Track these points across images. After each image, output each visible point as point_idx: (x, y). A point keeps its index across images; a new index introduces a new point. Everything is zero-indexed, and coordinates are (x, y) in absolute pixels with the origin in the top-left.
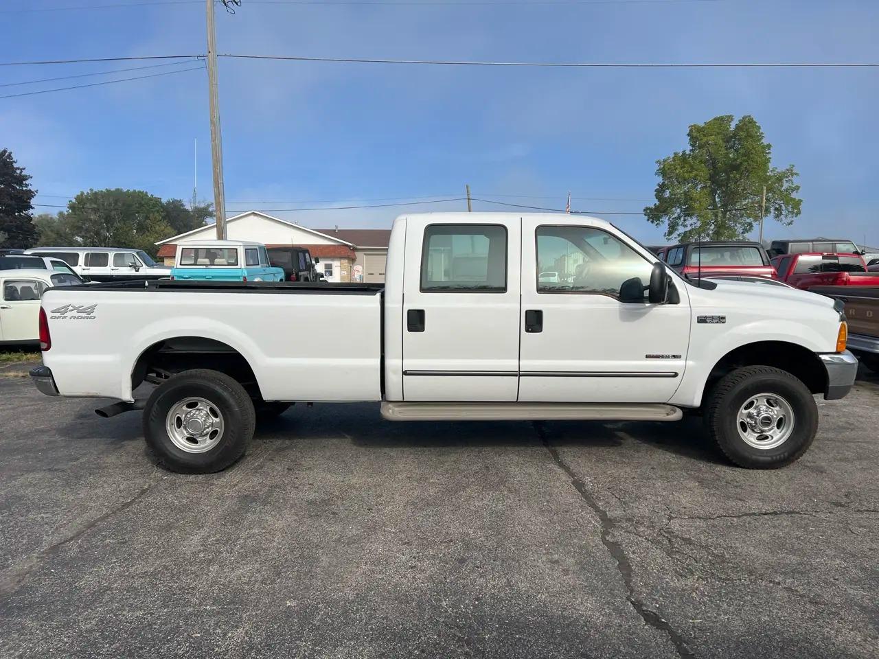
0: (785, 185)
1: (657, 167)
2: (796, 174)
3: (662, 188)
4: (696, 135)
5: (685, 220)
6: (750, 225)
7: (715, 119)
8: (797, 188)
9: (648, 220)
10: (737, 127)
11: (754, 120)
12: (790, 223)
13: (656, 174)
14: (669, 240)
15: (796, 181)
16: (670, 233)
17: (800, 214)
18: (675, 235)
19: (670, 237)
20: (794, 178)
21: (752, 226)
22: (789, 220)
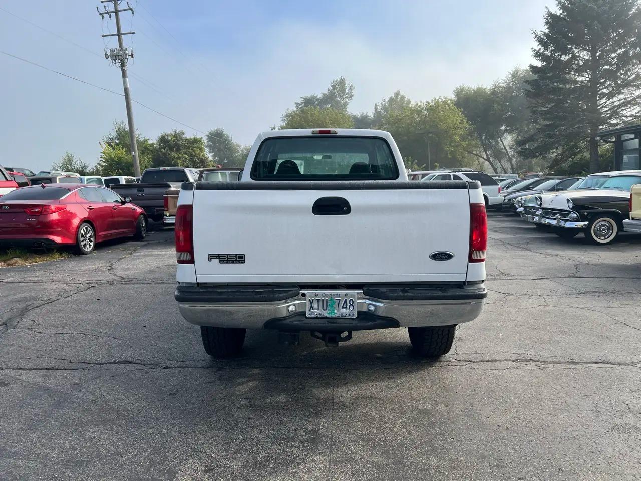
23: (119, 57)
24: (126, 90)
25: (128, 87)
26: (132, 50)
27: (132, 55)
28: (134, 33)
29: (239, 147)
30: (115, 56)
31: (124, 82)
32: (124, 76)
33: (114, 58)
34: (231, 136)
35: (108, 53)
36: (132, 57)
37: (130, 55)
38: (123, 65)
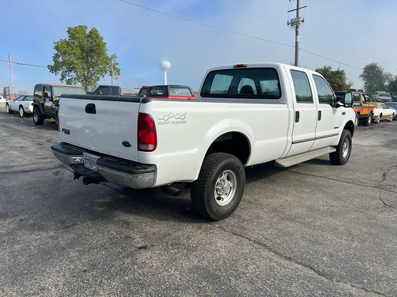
0: (113, 62)
1: (54, 45)
2: (117, 58)
3: (57, 56)
4: (72, 33)
5: (69, 73)
6: (99, 78)
7: (79, 26)
8: (118, 64)
9: (50, 72)
10: (91, 32)
11: (98, 30)
12: (117, 79)
13: (54, 49)
14: (62, 82)
15: (117, 60)
16: (62, 79)
17: (120, 74)
18: (64, 81)
19: (63, 81)
20: (116, 59)
21: (99, 79)
22: (116, 77)
23: (295, 24)
24: (297, 43)
25: (298, 41)
26: (303, 18)
27: (303, 21)
28: (306, 6)
29: (391, 75)
30: (293, 23)
31: (296, 38)
32: (297, 34)
33: (292, 24)
34: (382, 68)
35: (290, 22)
36: (303, 22)
37: (302, 21)
38: (297, 28)
